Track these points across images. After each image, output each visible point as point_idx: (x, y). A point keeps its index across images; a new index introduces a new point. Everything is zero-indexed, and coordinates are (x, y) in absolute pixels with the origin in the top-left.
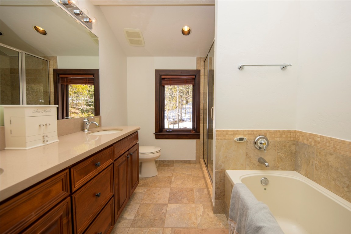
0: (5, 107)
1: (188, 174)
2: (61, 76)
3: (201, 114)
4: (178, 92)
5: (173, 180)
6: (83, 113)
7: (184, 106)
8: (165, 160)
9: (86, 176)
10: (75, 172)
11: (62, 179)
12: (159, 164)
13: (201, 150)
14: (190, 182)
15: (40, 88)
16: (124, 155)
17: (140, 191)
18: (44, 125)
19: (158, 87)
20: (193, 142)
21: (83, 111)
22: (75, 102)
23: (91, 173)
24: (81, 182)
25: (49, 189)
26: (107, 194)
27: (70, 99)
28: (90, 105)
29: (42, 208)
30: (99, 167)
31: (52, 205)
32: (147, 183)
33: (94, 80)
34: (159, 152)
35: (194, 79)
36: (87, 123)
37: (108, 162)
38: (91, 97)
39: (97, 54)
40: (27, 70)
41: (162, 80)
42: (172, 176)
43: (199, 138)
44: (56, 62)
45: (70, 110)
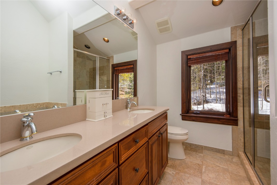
0: (87, 91)
1: (223, 168)
2: (115, 69)
3: (238, 95)
4: (202, 71)
5: (203, 170)
6: (126, 94)
7: (208, 86)
8: (192, 144)
9: (129, 151)
10: (121, 146)
11: (113, 152)
12: (186, 147)
13: (240, 140)
14: (228, 179)
15: (105, 78)
16: (156, 134)
17: (169, 171)
18: (105, 104)
19: (185, 68)
20: (229, 129)
21: (127, 93)
22: (122, 87)
23: (132, 148)
24: (126, 156)
25: (105, 159)
26: (143, 170)
27: (120, 85)
28: (130, 89)
29: (100, 175)
30: (138, 144)
31: (106, 173)
32: (175, 166)
33: (133, 69)
34: (186, 134)
35: (228, 53)
36: (130, 103)
37: (144, 140)
38: (131, 82)
39: (136, 48)
40: (99, 67)
41: (188, 60)
42: (203, 165)
43: (237, 125)
44: (113, 60)
45: (119, 93)
